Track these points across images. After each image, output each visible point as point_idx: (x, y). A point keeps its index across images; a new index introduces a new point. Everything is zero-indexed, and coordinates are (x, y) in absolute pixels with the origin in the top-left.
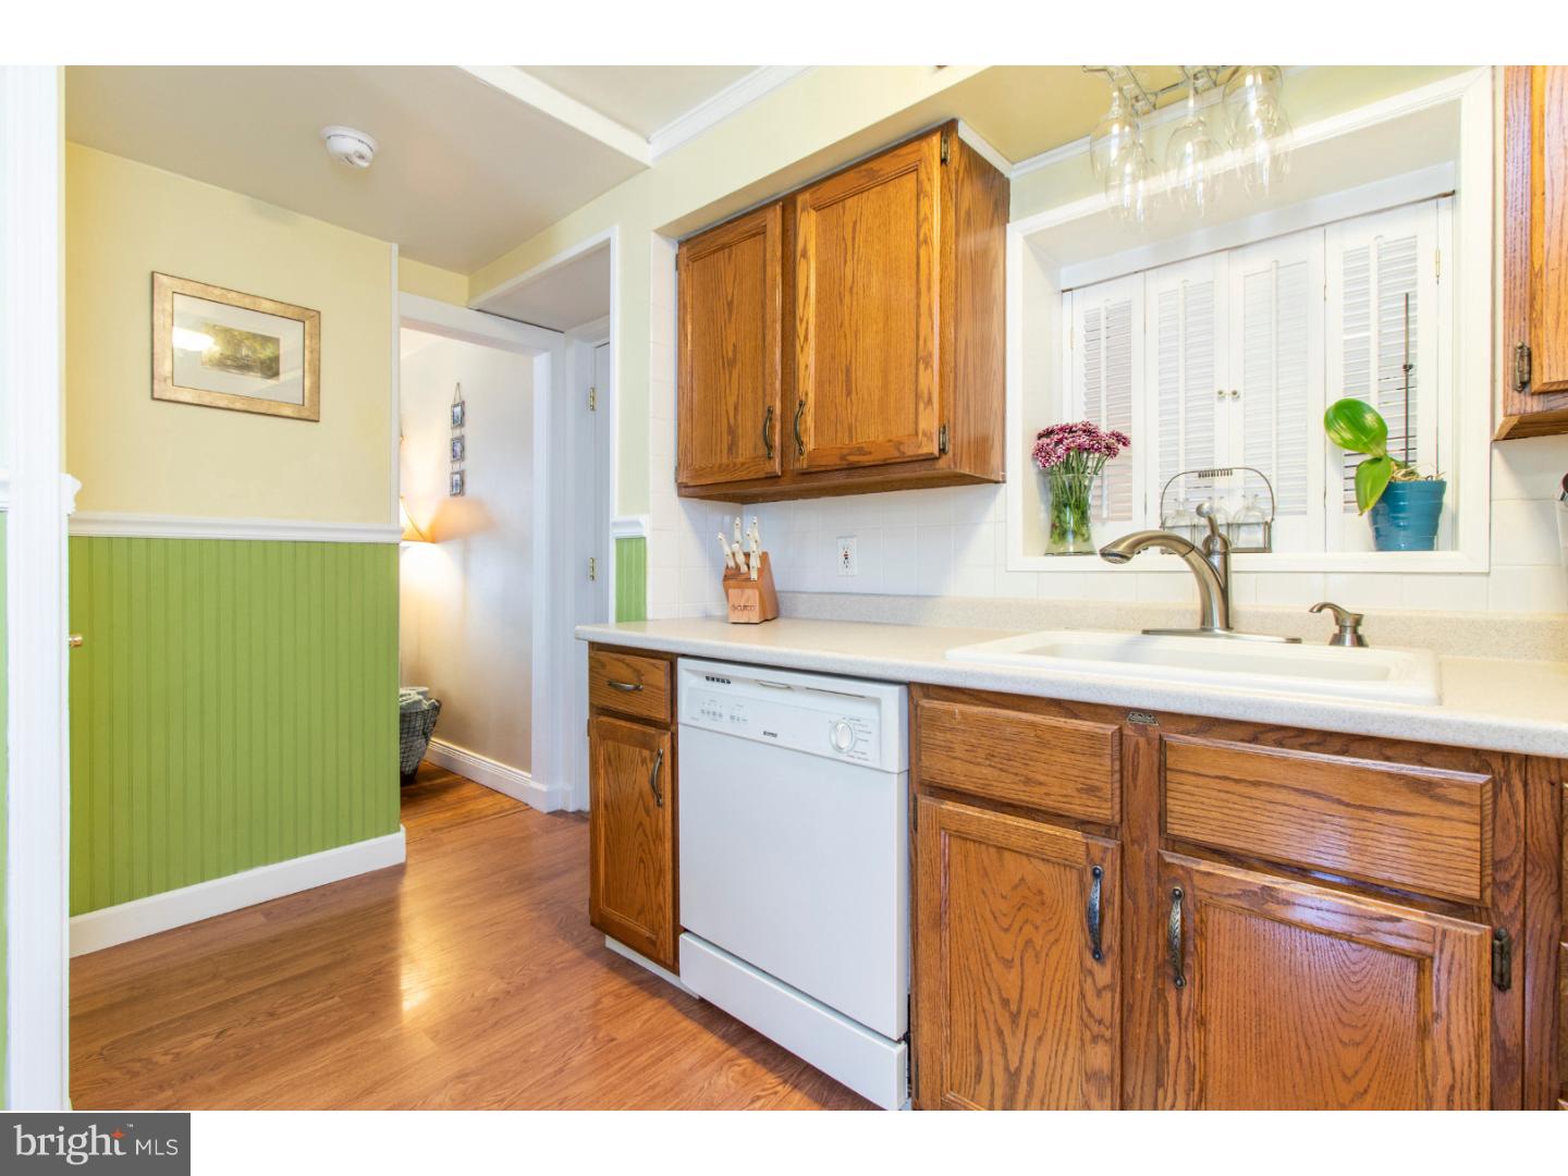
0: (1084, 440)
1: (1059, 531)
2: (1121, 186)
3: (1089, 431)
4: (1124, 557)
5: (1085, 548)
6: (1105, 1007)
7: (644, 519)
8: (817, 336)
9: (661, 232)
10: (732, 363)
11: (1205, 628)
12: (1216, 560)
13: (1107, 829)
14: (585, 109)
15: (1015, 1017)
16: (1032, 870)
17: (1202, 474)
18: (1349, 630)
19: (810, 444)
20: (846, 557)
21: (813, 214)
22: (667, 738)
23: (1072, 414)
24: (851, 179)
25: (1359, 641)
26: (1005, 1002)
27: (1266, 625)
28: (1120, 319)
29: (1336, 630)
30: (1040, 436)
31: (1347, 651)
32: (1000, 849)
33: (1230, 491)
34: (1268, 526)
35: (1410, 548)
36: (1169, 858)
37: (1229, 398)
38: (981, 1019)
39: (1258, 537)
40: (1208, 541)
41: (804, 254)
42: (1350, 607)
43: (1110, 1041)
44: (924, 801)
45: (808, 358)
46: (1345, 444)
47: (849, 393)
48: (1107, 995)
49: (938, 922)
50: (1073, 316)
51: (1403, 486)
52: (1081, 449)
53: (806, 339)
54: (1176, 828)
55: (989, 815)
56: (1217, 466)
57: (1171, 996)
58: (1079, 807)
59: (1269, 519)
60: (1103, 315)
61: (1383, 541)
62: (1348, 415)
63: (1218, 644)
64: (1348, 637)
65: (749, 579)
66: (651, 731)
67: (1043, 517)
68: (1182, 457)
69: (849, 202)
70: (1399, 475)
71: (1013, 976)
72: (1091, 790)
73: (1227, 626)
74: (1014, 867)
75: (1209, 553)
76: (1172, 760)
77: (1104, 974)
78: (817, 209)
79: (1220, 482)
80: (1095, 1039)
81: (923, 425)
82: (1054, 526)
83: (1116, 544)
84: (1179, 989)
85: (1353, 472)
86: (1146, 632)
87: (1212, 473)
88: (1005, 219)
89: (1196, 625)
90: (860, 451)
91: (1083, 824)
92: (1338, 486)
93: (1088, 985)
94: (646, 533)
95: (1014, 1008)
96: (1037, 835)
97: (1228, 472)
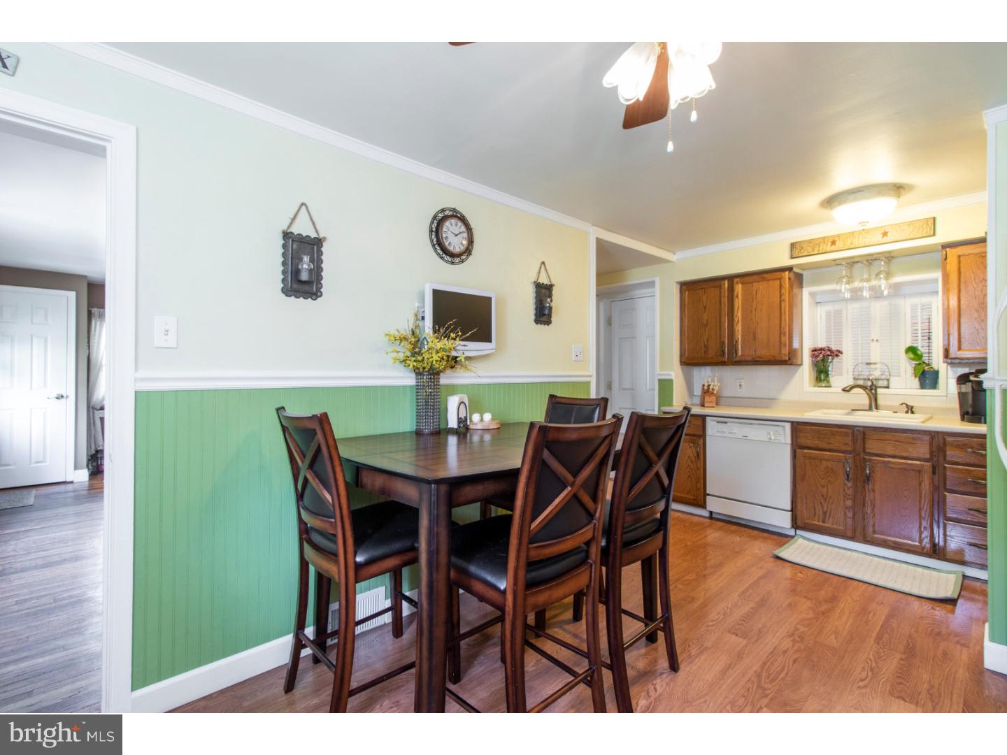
0: (829, 353)
1: (818, 379)
2: (842, 284)
3: (830, 350)
4: (849, 391)
5: (828, 385)
6: (850, 492)
7: (673, 373)
8: (742, 321)
9: (677, 282)
10: (706, 325)
11: (870, 409)
12: (873, 391)
13: (850, 452)
14: (661, 250)
15: (825, 499)
16: (829, 464)
17: (867, 364)
18: (910, 409)
19: (740, 353)
20: (740, 386)
21: (740, 285)
22: (702, 440)
23: (821, 344)
24: (755, 277)
25: (912, 412)
26: (823, 496)
27: (887, 408)
28: (838, 314)
29: (906, 409)
30: (813, 351)
31: (909, 415)
32: (821, 460)
33: (876, 369)
34: (888, 380)
35: (929, 389)
36: (866, 457)
37: (875, 341)
38: (816, 502)
39: (885, 383)
40: (871, 386)
41: (737, 297)
42: (910, 404)
43: (851, 499)
44: (798, 451)
45: (739, 328)
46: (911, 359)
47: (755, 339)
48: (851, 489)
49: (803, 479)
50: (822, 311)
51: (928, 371)
52: (828, 355)
53: (738, 322)
54: (867, 451)
55: (818, 452)
56: (872, 362)
57: (867, 487)
58: (843, 448)
59: (888, 377)
60: (832, 312)
61: (923, 386)
62: (912, 350)
63: (874, 413)
64: (910, 411)
65: (712, 393)
66: (695, 438)
67: (814, 375)
68: (860, 358)
69: (754, 284)
70: (926, 368)
71: (825, 490)
72: (846, 444)
73: (877, 408)
74: (824, 464)
75: (871, 390)
76: (866, 436)
77: (850, 484)
78: (742, 284)
79: (872, 366)
80: (848, 499)
81: (783, 352)
82: (817, 378)
83: (847, 387)
84: (868, 485)
85: (914, 366)
86: (853, 410)
87: (870, 364)
88: (802, 287)
89: (867, 408)
90: (760, 357)
91: (843, 452)
92: (910, 370)
93: (846, 488)
94: (673, 377)
95: (825, 497)
96: (832, 456)
97: (875, 364)
